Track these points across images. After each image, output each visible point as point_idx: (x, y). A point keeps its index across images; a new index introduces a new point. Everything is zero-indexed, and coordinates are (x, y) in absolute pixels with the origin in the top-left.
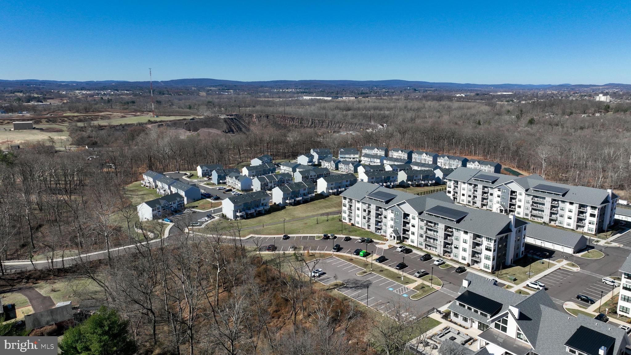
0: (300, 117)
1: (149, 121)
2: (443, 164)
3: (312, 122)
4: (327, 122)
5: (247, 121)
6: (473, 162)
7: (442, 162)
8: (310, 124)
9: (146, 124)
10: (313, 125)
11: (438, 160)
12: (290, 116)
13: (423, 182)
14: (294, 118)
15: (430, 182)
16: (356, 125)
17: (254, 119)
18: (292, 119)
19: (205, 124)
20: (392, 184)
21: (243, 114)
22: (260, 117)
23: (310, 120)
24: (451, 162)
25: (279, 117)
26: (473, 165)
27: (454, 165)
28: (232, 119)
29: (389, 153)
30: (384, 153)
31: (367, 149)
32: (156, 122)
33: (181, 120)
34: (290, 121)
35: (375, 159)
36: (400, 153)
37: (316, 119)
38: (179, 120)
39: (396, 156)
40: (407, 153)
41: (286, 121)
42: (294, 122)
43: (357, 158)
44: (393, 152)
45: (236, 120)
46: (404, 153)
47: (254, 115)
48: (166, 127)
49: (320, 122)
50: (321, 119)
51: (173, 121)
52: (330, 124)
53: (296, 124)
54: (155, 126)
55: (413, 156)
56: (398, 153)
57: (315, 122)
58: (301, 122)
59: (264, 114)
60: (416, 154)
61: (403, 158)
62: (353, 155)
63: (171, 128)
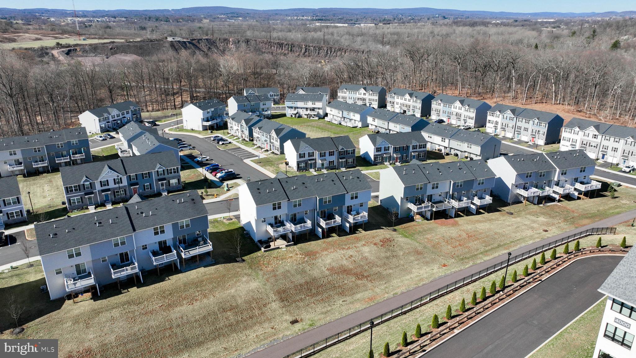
0: (290, 43)
1: (58, 44)
2: (499, 126)
3: (306, 50)
4: (326, 49)
5: (221, 48)
6: (582, 127)
7: (497, 123)
8: (303, 51)
9: (53, 48)
10: (307, 53)
11: (489, 118)
12: (278, 41)
13: (455, 204)
14: (282, 44)
15: (477, 201)
16: (363, 53)
17: (231, 46)
18: (280, 45)
19: (141, 49)
20: (351, 219)
21: (217, 38)
22: (238, 42)
23: (304, 46)
24: (519, 124)
25: (263, 42)
26: (581, 133)
27: (526, 129)
28: (185, 42)
29: (389, 99)
30: (376, 98)
31: (345, 91)
32: (69, 46)
33: (107, 43)
34: (277, 48)
35: (352, 114)
36: (407, 100)
37: (311, 45)
38: (105, 43)
39: (400, 107)
40: (422, 100)
41: (273, 48)
42: (282, 49)
43: (319, 109)
44: (396, 97)
45: (191, 45)
46: (414, 100)
47: (231, 40)
48: (80, 53)
49: (316, 50)
50: (317, 45)
51: (95, 44)
52: (329, 52)
53: (285, 52)
54: (63, 51)
55: (433, 106)
56: (403, 99)
57: (309, 50)
58: (291, 50)
59: (243, 39)
60: (440, 102)
61: (413, 110)
62: (311, 103)
63: (89, 55)
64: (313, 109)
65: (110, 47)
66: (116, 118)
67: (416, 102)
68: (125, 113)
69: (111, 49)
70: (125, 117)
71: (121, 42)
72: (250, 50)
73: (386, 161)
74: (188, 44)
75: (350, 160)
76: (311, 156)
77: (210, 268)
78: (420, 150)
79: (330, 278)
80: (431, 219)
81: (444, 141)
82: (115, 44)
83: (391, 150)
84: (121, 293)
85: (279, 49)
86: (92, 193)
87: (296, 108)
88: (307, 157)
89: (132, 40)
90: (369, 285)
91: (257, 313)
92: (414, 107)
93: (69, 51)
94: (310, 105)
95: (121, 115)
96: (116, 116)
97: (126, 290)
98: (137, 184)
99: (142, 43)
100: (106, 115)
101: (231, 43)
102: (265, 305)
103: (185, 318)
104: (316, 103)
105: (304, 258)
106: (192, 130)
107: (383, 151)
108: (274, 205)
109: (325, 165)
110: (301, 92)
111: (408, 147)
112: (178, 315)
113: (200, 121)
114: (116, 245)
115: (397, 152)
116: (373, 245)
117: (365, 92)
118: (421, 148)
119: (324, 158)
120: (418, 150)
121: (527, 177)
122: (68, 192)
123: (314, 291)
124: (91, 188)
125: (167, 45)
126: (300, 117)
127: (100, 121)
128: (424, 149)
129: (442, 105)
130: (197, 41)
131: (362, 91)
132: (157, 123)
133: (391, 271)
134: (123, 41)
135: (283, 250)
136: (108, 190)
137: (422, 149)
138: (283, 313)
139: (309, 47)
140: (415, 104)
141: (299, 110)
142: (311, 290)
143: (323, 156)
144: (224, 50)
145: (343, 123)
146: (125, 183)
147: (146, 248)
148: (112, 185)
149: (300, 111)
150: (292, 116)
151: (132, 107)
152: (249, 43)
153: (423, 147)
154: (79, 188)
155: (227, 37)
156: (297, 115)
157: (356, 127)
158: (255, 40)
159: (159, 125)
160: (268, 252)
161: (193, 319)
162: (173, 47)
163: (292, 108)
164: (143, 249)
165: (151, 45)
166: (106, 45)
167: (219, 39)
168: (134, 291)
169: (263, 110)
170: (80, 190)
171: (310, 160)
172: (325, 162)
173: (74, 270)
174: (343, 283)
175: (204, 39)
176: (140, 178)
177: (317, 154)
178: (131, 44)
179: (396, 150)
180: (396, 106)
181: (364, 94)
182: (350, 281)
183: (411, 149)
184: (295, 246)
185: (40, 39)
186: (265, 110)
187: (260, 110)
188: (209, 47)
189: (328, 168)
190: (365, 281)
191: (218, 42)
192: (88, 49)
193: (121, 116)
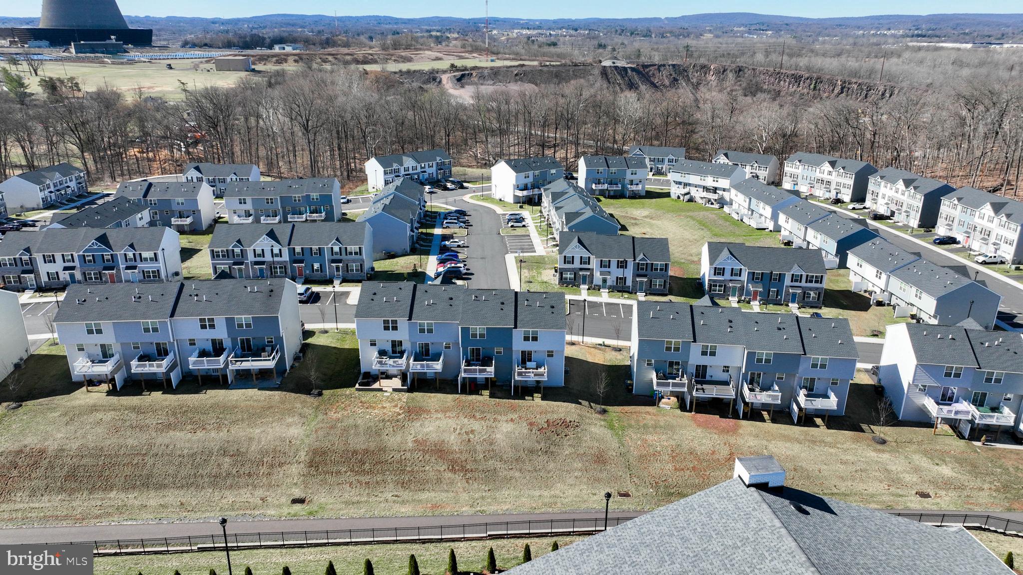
0: (815, 75)
1: (453, 66)
3: (842, 89)
4: (881, 88)
5: (695, 80)
8: (836, 91)
9: (444, 72)
12: (793, 72)
13: (746, 393)
14: (801, 77)
15: (802, 398)
17: (712, 78)
18: (795, 78)
21: (691, 64)
22: (724, 71)
23: (839, 83)
25: (767, 73)
28: (625, 69)
29: (871, 187)
30: (850, 182)
31: (798, 163)
32: (466, 69)
33: (514, 66)
34: (789, 84)
35: (762, 204)
36: (900, 191)
37: (854, 80)
38: (511, 67)
39: (887, 204)
40: (925, 196)
41: (782, 83)
42: (798, 86)
43: (724, 190)
44: (883, 184)
45: (634, 73)
46: (912, 194)
47: (712, 67)
48: (476, 80)
49: (862, 89)
50: (866, 81)
51: (497, 67)
52: (888, 95)
53: (802, 92)
54: (455, 76)
55: (942, 207)
56: (894, 188)
57: (849, 89)
58: (815, 87)
59: (734, 66)
60: (956, 202)
61: (906, 212)
62: (712, 179)
63: (485, 82)
64: (715, 190)
65: (516, 72)
66: (411, 171)
67: (913, 197)
68: (427, 166)
69: (516, 75)
70: (425, 172)
71: (533, 66)
72: (740, 85)
73: (734, 295)
74: (629, 71)
75: (658, 282)
76: (585, 263)
77: (264, 392)
78: (809, 285)
79: (408, 455)
80: (690, 411)
81: (880, 278)
82: (524, 68)
83: (744, 277)
84: (140, 394)
85: (793, 85)
86: (242, 264)
87: (686, 185)
88: (577, 264)
89: (548, 63)
90: (460, 484)
91: (262, 471)
92: (910, 206)
93: (463, 76)
94: (709, 182)
95: (419, 168)
96: (411, 169)
97: (148, 393)
98: (301, 261)
99: (560, 68)
100: (395, 166)
101: (712, 73)
102: (281, 465)
103: (171, 447)
104: (719, 180)
105: (400, 414)
106: (500, 200)
107: (727, 276)
108: (386, 322)
109: (609, 283)
110: (723, 160)
111: (781, 277)
112: (166, 441)
113: (512, 188)
114: (147, 330)
115: (757, 283)
116: (525, 424)
117: (831, 169)
118: (811, 282)
119: (607, 269)
120: (803, 284)
121: (948, 375)
122: (214, 257)
123: (367, 467)
124: (242, 257)
125: (596, 72)
126: (691, 200)
127: (385, 173)
128: (818, 285)
129: (959, 208)
130: (656, 67)
131: (827, 167)
132: (465, 184)
133: (517, 474)
134: (536, 63)
135: (386, 394)
136: (263, 263)
137: (813, 285)
138: (296, 484)
139: (849, 84)
140: (911, 202)
141: (691, 188)
142: (364, 464)
143: (605, 266)
144: (699, 84)
145: (745, 220)
146: (286, 257)
147: (194, 344)
148: (268, 258)
149: (694, 192)
150: (679, 197)
151: (438, 158)
152: (741, 73)
153: (816, 282)
154: (228, 254)
155: (706, 63)
156: (687, 197)
157: (765, 229)
158: (754, 69)
159: (467, 188)
160: (361, 393)
161: (179, 452)
162: (604, 76)
163: (680, 183)
164: (191, 344)
165: (573, 71)
166: (511, 69)
167: (694, 66)
168: (157, 395)
169: (631, 183)
170: (228, 257)
171: (581, 269)
172: (609, 277)
173: (99, 351)
174: (422, 469)
175: (669, 66)
176: (307, 253)
177: (594, 263)
178: (545, 69)
179: (753, 277)
180: (881, 201)
181: (830, 173)
182: (434, 468)
183: (787, 281)
184: (407, 394)
185: (440, 59)
186: (634, 183)
187: (627, 181)
188: (674, 78)
189: (613, 289)
190: (458, 477)
191: (691, 70)
192: (486, 74)
193: (419, 170)
